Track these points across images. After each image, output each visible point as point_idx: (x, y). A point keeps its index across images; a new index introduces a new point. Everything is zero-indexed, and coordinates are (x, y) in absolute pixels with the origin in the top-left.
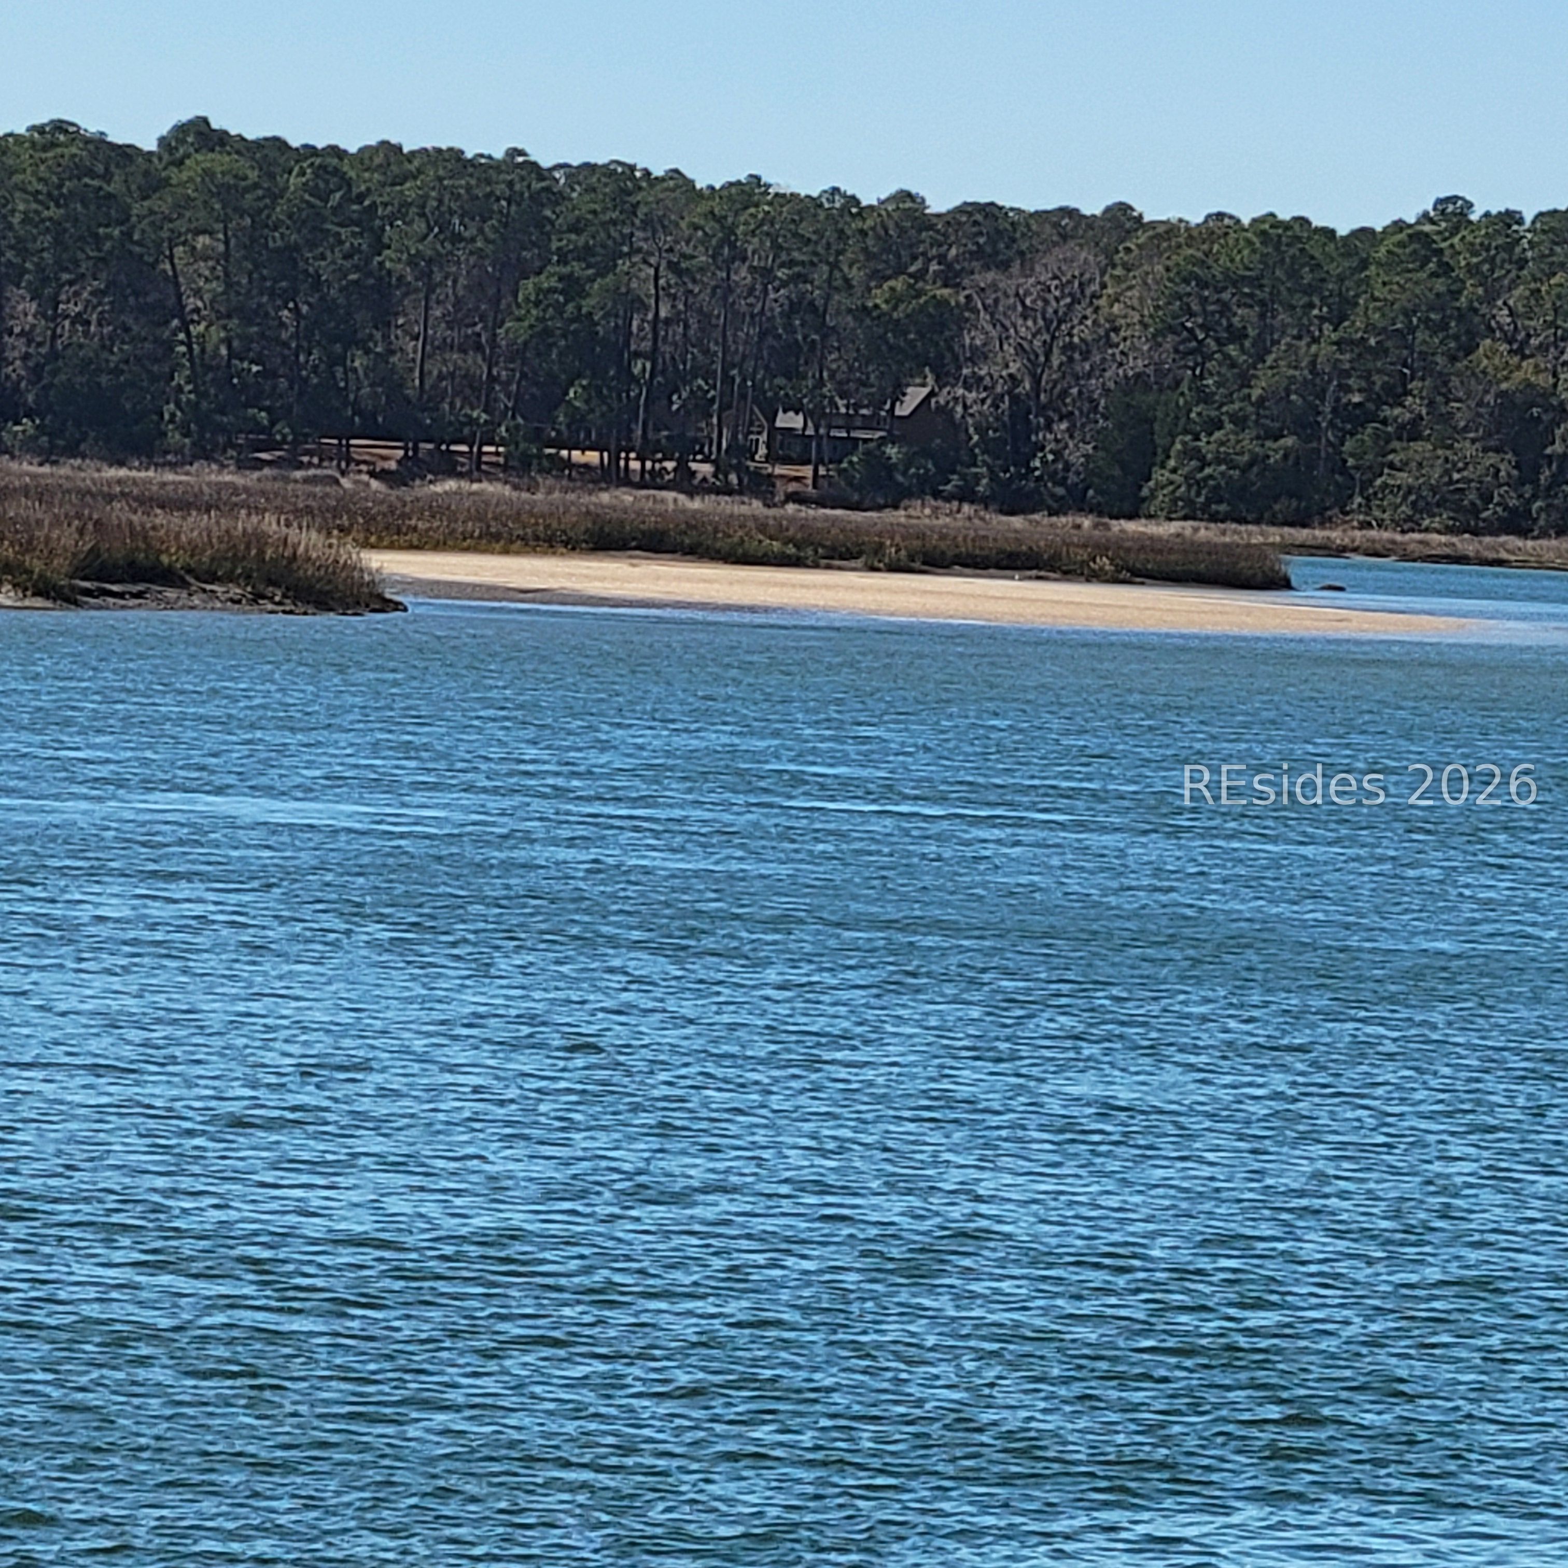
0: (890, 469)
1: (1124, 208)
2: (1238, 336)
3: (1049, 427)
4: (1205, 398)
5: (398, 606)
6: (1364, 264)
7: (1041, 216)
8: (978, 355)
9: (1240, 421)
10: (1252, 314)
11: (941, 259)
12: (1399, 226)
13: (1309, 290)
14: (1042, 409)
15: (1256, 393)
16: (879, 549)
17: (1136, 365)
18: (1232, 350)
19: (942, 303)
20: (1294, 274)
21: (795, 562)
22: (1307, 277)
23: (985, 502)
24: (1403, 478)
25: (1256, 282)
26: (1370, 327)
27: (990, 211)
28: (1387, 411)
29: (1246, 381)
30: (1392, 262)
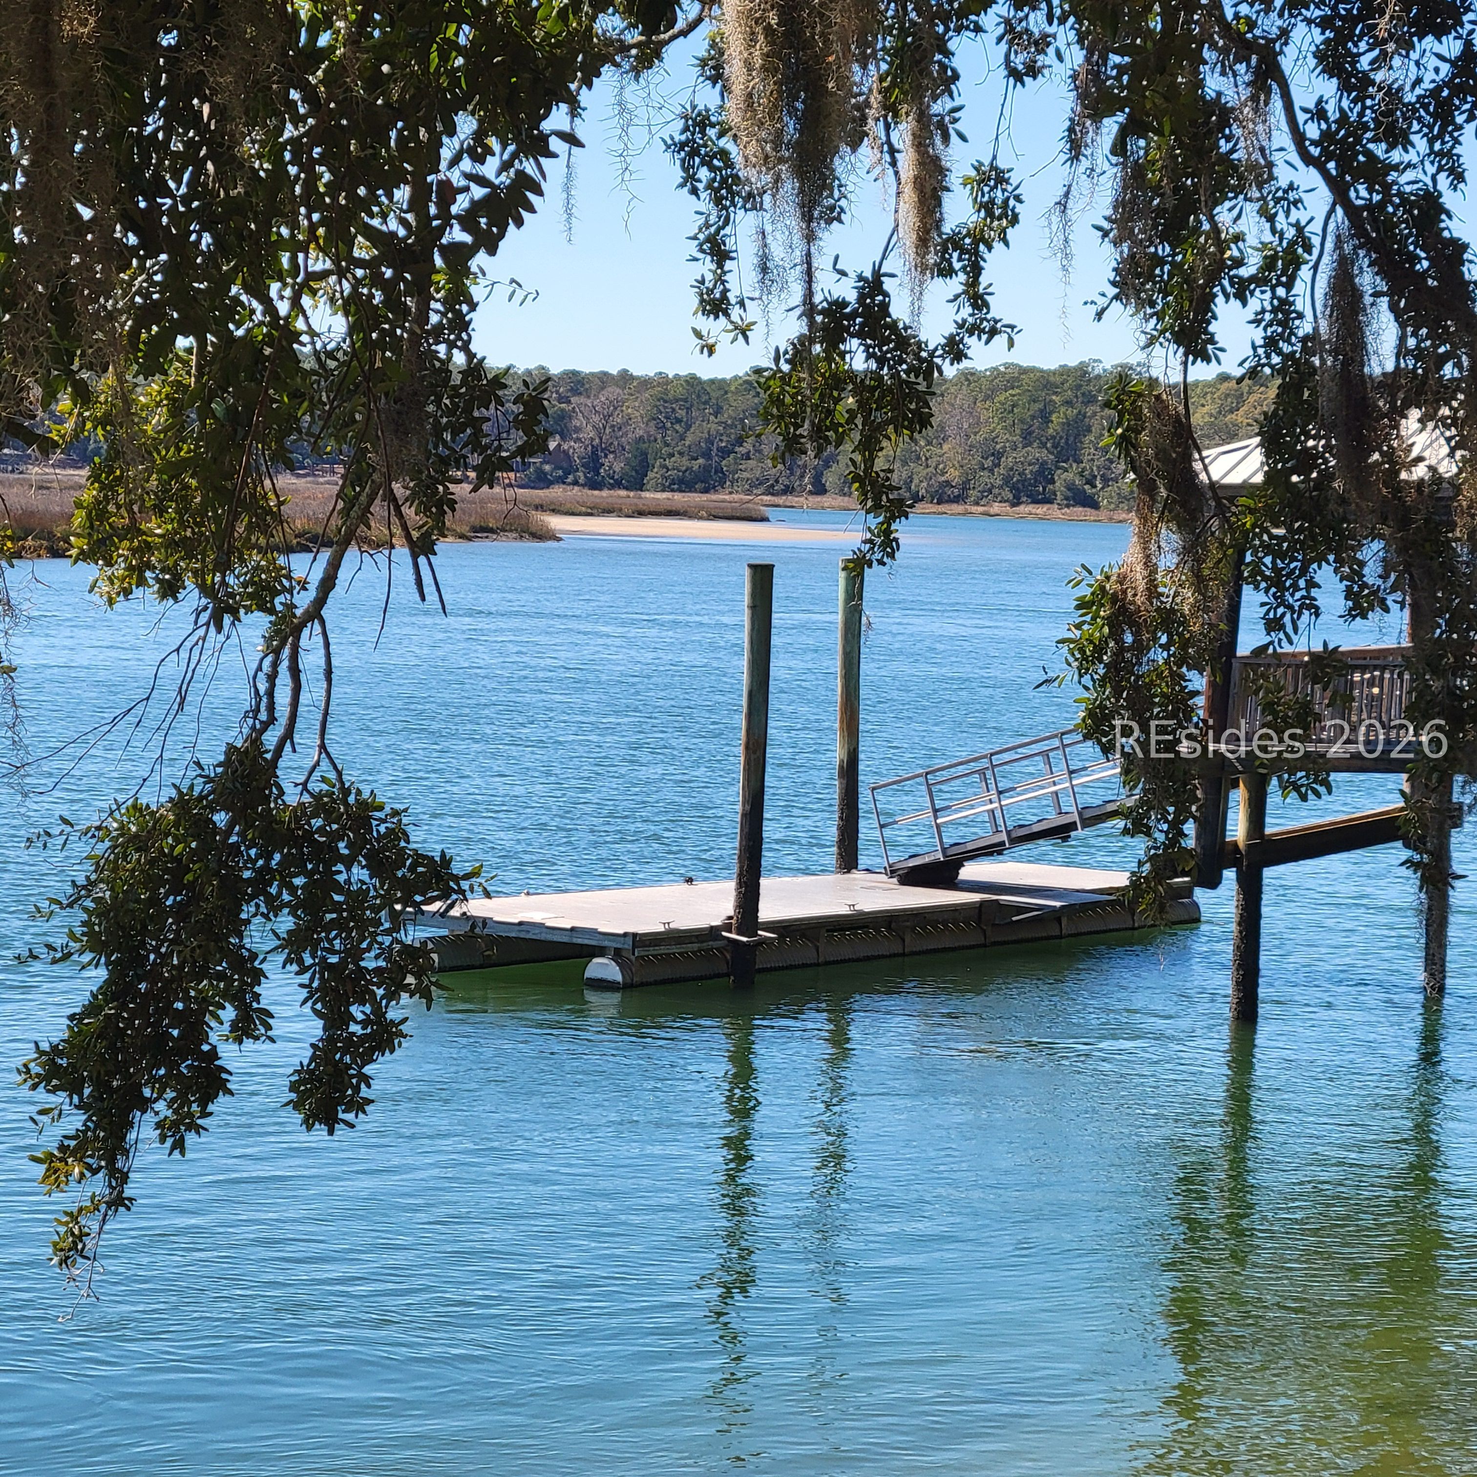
0: (545, 474)
1: (625, 371)
2: (679, 421)
3: (606, 456)
4: (667, 445)
5: (559, 539)
6: (726, 393)
7: (592, 374)
8: (578, 430)
9: (681, 454)
10: (683, 413)
11: (557, 392)
12: (736, 378)
13: (705, 403)
14: (603, 450)
15: (687, 443)
16: (621, 510)
17: (640, 432)
18: (677, 427)
19: (563, 410)
20: (699, 396)
21: (591, 515)
22: (704, 398)
23: (583, 486)
24: (745, 475)
25: (685, 400)
26: (730, 417)
27: (575, 373)
28: (737, 449)
29: (682, 438)
30: (737, 391)
